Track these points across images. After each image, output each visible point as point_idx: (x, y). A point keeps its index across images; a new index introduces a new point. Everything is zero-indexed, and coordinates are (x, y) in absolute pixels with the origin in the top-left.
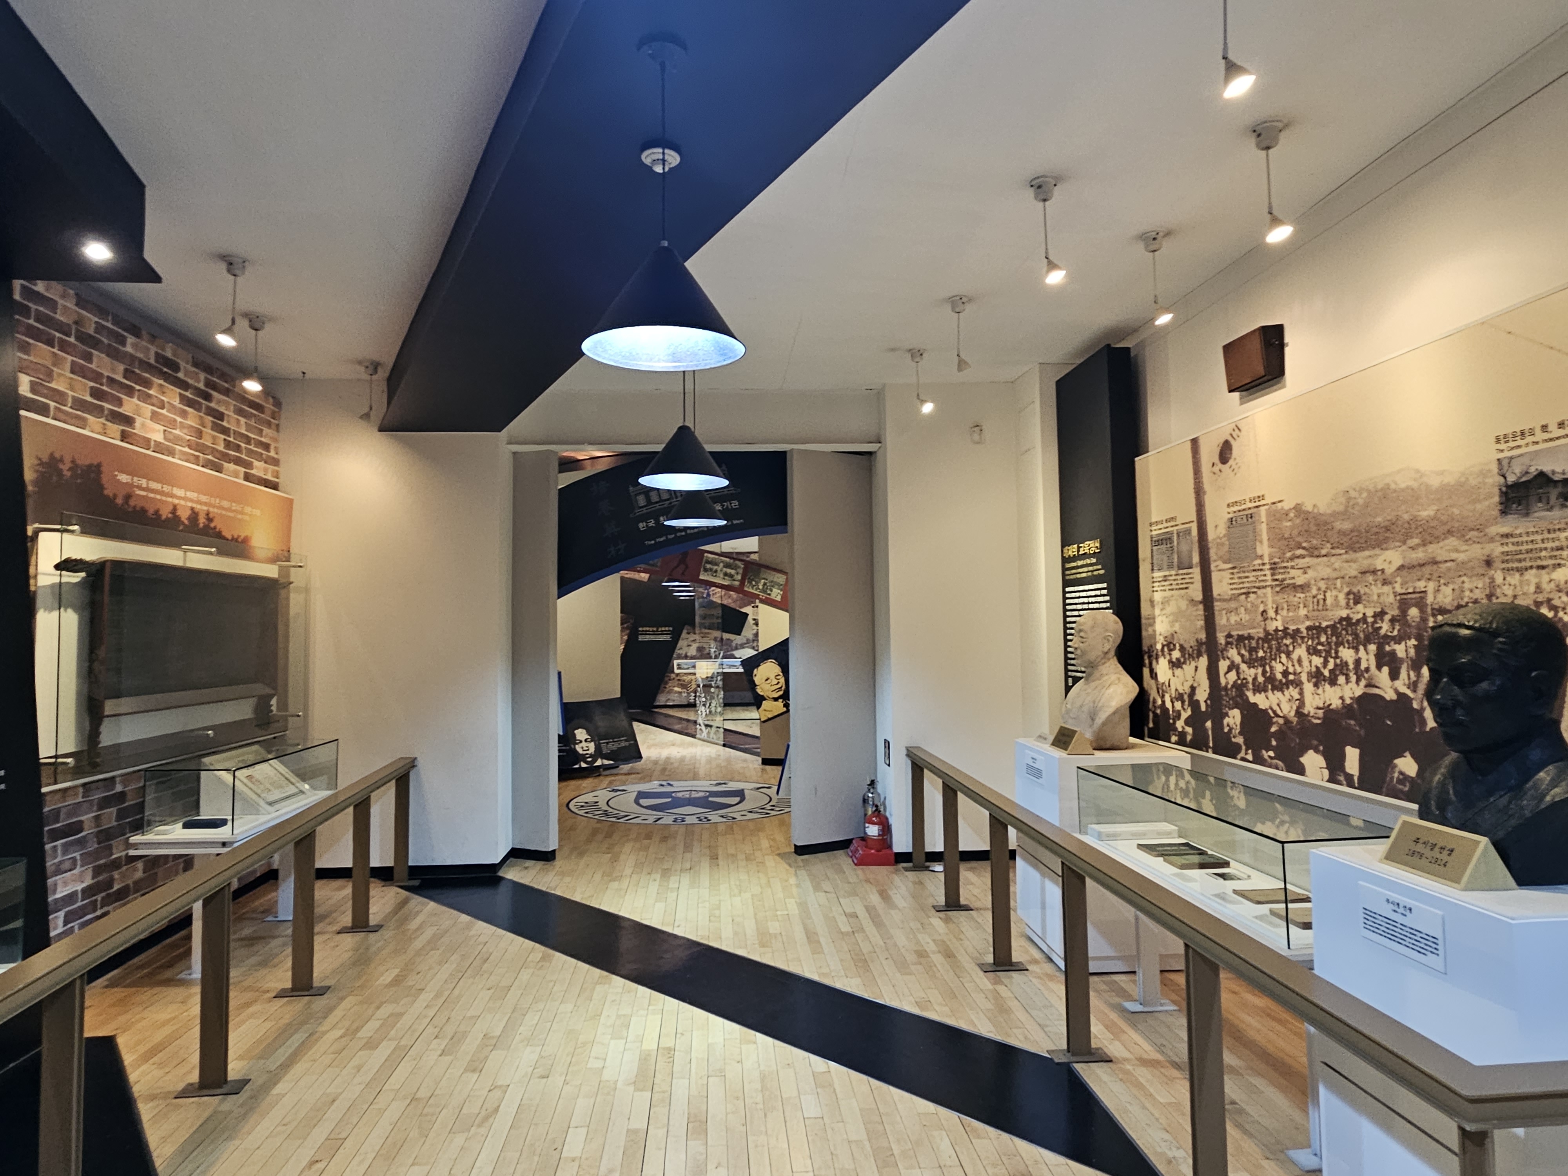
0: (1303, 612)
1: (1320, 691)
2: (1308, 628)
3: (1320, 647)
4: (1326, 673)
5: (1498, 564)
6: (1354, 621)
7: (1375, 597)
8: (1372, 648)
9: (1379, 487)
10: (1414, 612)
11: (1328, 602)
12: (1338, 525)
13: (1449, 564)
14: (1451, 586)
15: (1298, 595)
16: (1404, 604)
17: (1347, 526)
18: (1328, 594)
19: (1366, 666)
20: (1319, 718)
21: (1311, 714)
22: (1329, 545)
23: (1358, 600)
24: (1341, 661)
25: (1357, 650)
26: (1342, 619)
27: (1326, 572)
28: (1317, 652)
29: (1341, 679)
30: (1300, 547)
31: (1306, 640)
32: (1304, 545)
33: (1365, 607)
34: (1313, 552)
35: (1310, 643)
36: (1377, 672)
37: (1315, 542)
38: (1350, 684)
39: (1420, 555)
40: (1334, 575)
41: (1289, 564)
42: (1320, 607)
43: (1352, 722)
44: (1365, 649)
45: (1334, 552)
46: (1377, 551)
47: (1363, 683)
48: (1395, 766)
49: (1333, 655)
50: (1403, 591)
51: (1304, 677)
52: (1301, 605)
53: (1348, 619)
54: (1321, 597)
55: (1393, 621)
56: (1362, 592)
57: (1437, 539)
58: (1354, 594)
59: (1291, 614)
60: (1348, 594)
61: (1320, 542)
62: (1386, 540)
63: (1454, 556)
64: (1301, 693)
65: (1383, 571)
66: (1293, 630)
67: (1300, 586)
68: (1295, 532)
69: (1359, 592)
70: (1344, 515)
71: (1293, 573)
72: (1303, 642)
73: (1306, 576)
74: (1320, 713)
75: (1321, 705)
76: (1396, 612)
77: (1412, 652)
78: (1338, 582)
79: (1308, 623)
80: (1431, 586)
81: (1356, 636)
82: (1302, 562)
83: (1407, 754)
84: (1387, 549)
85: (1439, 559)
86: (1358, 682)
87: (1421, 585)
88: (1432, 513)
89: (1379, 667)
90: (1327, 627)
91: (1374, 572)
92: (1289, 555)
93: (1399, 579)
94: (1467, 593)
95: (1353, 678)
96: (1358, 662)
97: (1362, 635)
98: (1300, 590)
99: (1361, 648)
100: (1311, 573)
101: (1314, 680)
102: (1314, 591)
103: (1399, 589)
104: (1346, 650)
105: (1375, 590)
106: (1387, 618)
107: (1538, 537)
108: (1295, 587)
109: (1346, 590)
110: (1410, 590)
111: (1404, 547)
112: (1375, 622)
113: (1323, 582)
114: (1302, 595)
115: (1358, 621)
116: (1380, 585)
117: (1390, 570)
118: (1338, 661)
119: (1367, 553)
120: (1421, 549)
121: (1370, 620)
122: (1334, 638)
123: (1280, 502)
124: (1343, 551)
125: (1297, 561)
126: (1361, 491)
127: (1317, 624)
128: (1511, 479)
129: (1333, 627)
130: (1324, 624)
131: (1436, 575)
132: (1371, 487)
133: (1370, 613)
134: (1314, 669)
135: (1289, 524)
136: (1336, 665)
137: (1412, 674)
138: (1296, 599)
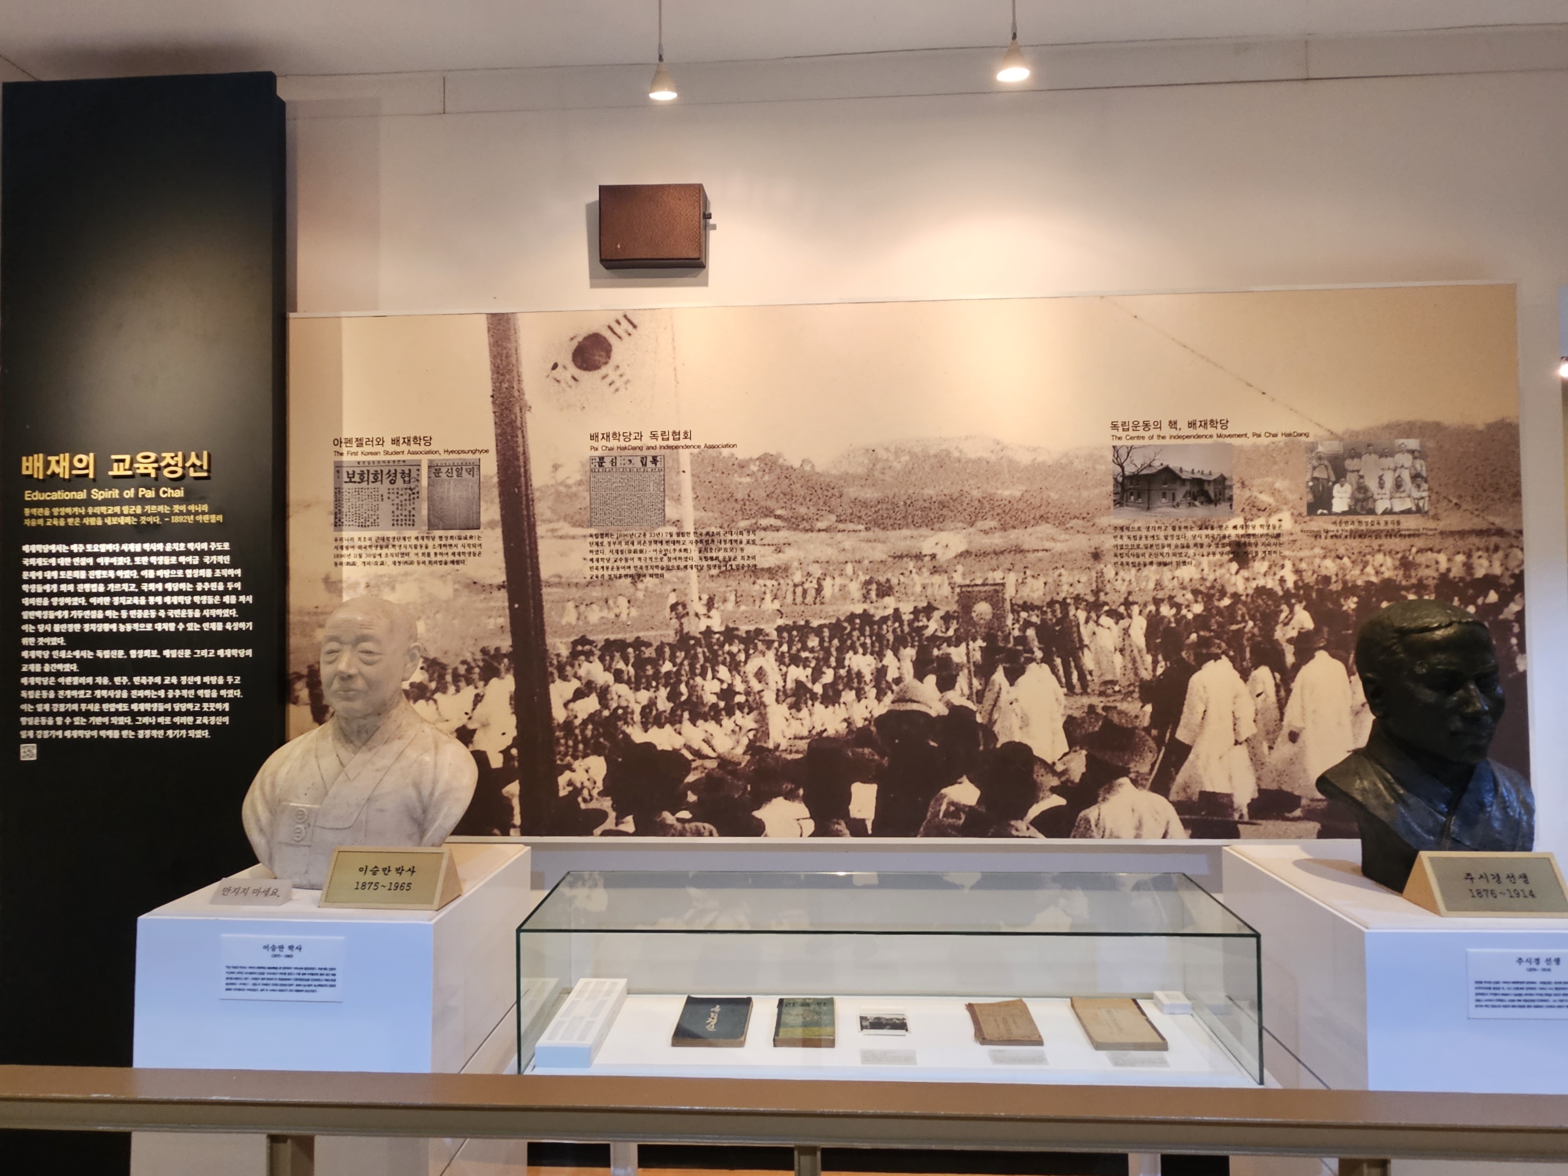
0: (770, 605)
1: (805, 712)
2: (779, 629)
3: (804, 654)
4: (818, 689)
5: (1109, 558)
6: (877, 618)
7: (918, 589)
8: (909, 653)
9: (932, 452)
10: (983, 609)
11: (827, 592)
12: (852, 492)
13: (1040, 554)
14: (1042, 580)
15: (760, 582)
16: (967, 599)
17: (870, 494)
18: (827, 584)
19: (896, 675)
20: (797, 752)
21: (782, 748)
22: (833, 518)
23: (885, 590)
24: (849, 671)
25: (880, 656)
26: (851, 617)
27: (829, 553)
28: (796, 660)
29: (849, 696)
30: (769, 513)
31: (776, 644)
32: (779, 512)
33: (899, 600)
35: (785, 648)
36: (917, 683)
37: (803, 510)
38: (863, 701)
39: (997, 540)
40: (842, 558)
41: (745, 537)
42: (809, 599)
43: (867, 751)
44: (896, 654)
45: (841, 526)
46: (924, 531)
47: (889, 697)
48: (944, 796)
49: (834, 664)
50: (968, 582)
51: (769, 697)
52: (768, 597)
53: (866, 617)
54: (811, 586)
55: (947, 618)
56: (894, 581)
57: (1025, 524)
58: (879, 584)
59: (743, 608)
60: (868, 583)
61: (813, 510)
62: (942, 519)
63: (1048, 545)
64: (762, 720)
65: (933, 556)
66: (747, 632)
67: (769, 570)
68: (760, 494)
69: (888, 580)
70: (868, 479)
71: (750, 550)
72: (769, 648)
73: (780, 555)
74: (803, 745)
75: (806, 733)
76: (954, 607)
77: (977, 656)
78: (849, 568)
79: (780, 622)
80: (1011, 579)
81: (880, 638)
82: (770, 536)
83: (965, 779)
84: (941, 530)
85: (1026, 547)
86: (879, 698)
87: (997, 576)
88: (1018, 494)
89: (920, 676)
90: (821, 627)
91: (919, 557)
92: (743, 524)
93: (960, 568)
94: (1066, 587)
95: (872, 692)
96: (880, 673)
97: (891, 637)
98: (767, 575)
99: (889, 653)
100: (790, 554)
101: (790, 700)
102: (798, 578)
103: (959, 580)
104: (859, 656)
105: (918, 581)
106: (937, 615)
107: (1162, 534)
108: (755, 571)
109: (863, 578)
110: (979, 582)
111: (971, 530)
112: (916, 619)
113: (818, 565)
114: (769, 583)
115: (884, 619)
116: (926, 572)
117: (944, 556)
118: (843, 672)
119: (905, 532)
120: (998, 534)
121: (906, 617)
122: (836, 642)
123: (726, 446)
124: (862, 527)
125: (761, 534)
126: (898, 452)
127: (802, 623)
128: (1130, 470)
129: (836, 628)
130: (815, 623)
131: (1019, 566)
132: (917, 450)
133: (907, 609)
134: (790, 685)
135: (748, 479)
136: (837, 677)
137: (975, 682)
138: (757, 587)
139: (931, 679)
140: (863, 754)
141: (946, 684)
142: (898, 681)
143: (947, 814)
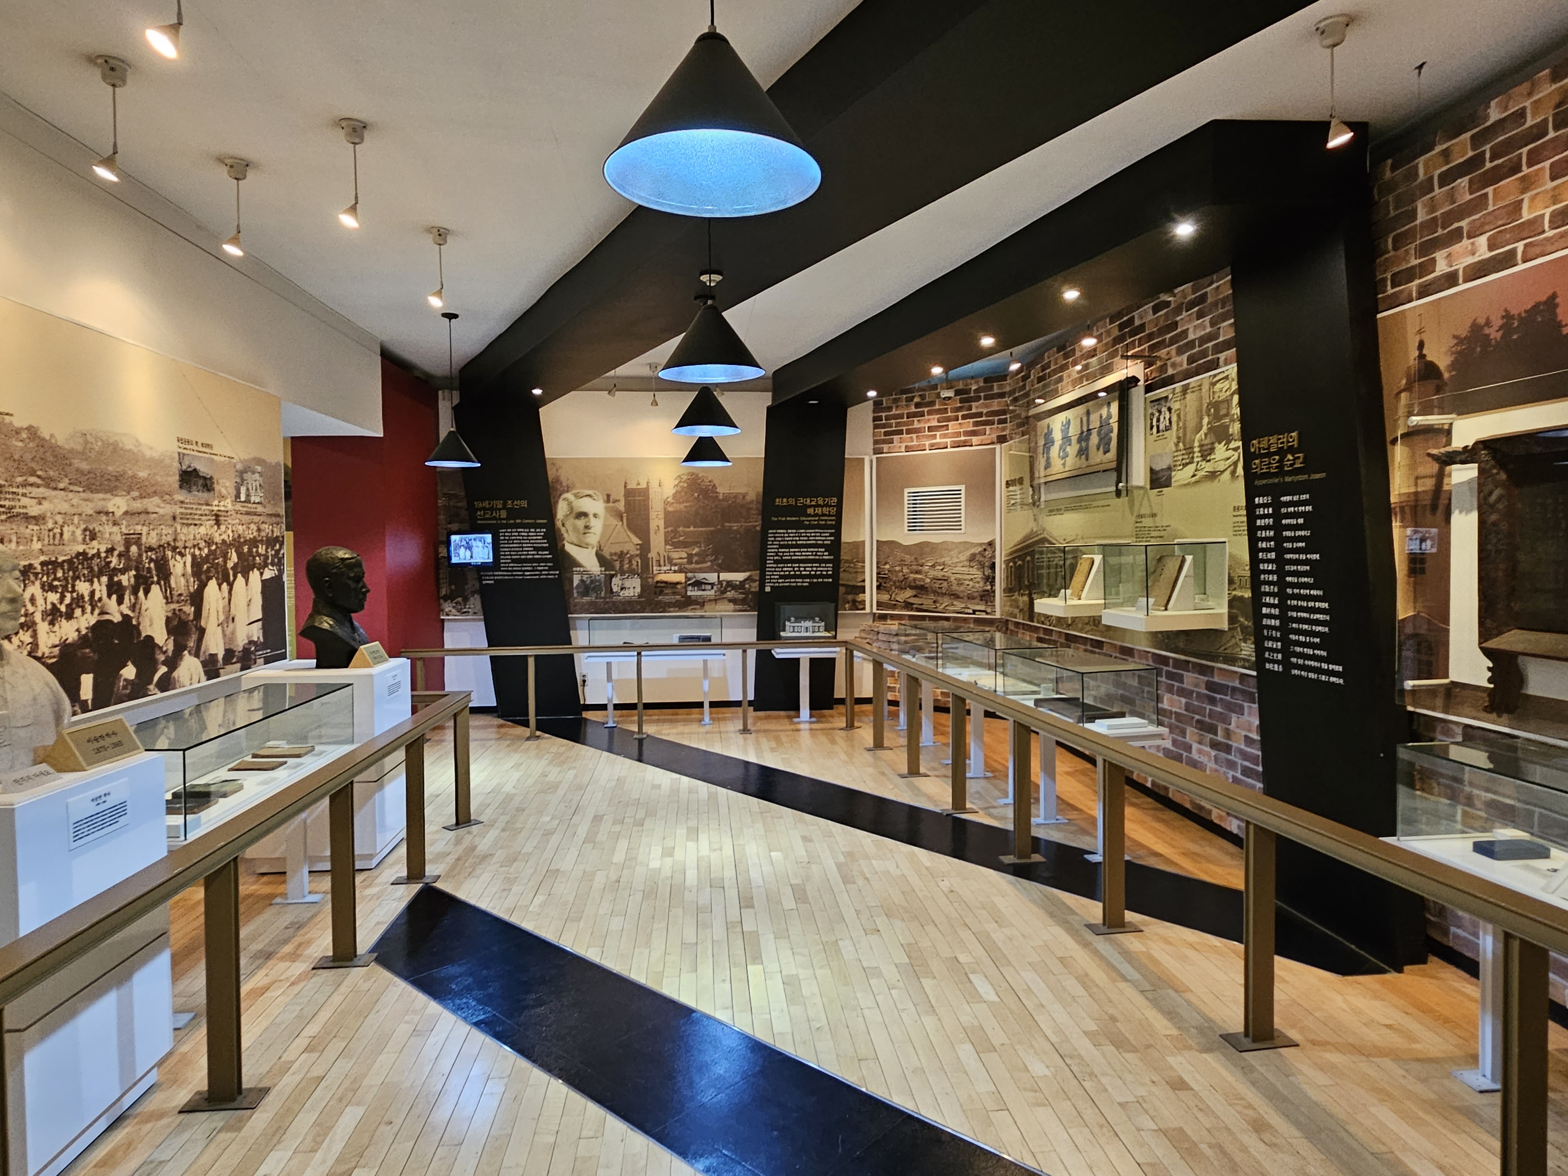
0: (37, 546)
1: (56, 628)
2: (43, 564)
3: (56, 583)
4: (63, 608)
5: (178, 520)
6: (90, 555)
7: (107, 536)
8: (104, 579)
9: (111, 441)
10: (134, 549)
11: (66, 536)
12: (77, 463)
13: (155, 515)
14: (156, 532)
15: (30, 527)
16: (128, 544)
17: (85, 466)
18: (65, 529)
20: (54, 657)
21: (46, 655)
22: (67, 481)
23: (93, 537)
24: (78, 594)
25: (92, 582)
26: (79, 554)
27: (65, 507)
28: (52, 588)
29: (78, 612)
30: (33, 473)
31: (40, 576)
32: (39, 473)
33: (100, 543)
34: (49, 483)
35: (45, 579)
36: (108, 600)
37: (51, 473)
38: (86, 615)
39: (138, 505)
40: (73, 511)
41: (21, 491)
42: (57, 542)
43: (87, 650)
44: (99, 581)
45: (71, 488)
46: (108, 496)
47: (97, 611)
48: (121, 676)
49: (70, 589)
50: (127, 532)
51: (38, 617)
52: (35, 539)
53: (84, 554)
54: (57, 531)
55: (120, 555)
56: (97, 530)
57: (149, 496)
58: (90, 532)
59: (21, 548)
60: (85, 530)
61: (57, 474)
62: (116, 488)
63: (157, 510)
64: (35, 635)
65: (113, 513)
66: (25, 566)
67: (34, 517)
68: (28, 456)
69: (94, 529)
70: (83, 454)
71: (25, 501)
72: (36, 578)
73: (41, 507)
74: (56, 651)
75: (57, 642)
76: (122, 549)
77: (132, 580)
78: (76, 518)
79: (43, 558)
80: (145, 530)
81: (91, 569)
82: (36, 492)
83: (128, 661)
84: (116, 496)
85: (149, 510)
87: (138, 528)
88: (146, 475)
89: (109, 596)
90: (64, 561)
91: (107, 513)
92: (19, 480)
93: (124, 522)
94: (164, 537)
95: (88, 608)
96: (92, 594)
97: (96, 568)
98: (34, 522)
99: (96, 580)
100: (46, 505)
101: (49, 618)
102: (50, 525)
103: (125, 531)
104: (82, 583)
105: (108, 529)
106: (116, 553)
107: (195, 507)
108: (27, 518)
109: (83, 526)
110: (132, 532)
111: (129, 497)
112: (107, 557)
113: (60, 516)
114: (36, 528)
115: (93, 556)
116: (111, 525)
117: (119, 513)
118: (75, 595)
119: (101, 496)
120: (139, 501)
121: (103, 555)
122: (71, 573)
123: (7, 414)
124: (81, 489)
125: (30, 489)
126: (97, 438)
127: (53, 559)
128: (184, 468)
129: (70, 562)
130: (60, 559)
131: (147, 523)
132: (105, 438)
133: (103, 549)
134: (49, 607)
135: (20, 444)
136: (72, 599)
137: (132, 597)
138: (28, 531)
139: (114, 597)
140: (85, 653)
141: (120, 602)
142: (100, 599)
143: (125, 687)
